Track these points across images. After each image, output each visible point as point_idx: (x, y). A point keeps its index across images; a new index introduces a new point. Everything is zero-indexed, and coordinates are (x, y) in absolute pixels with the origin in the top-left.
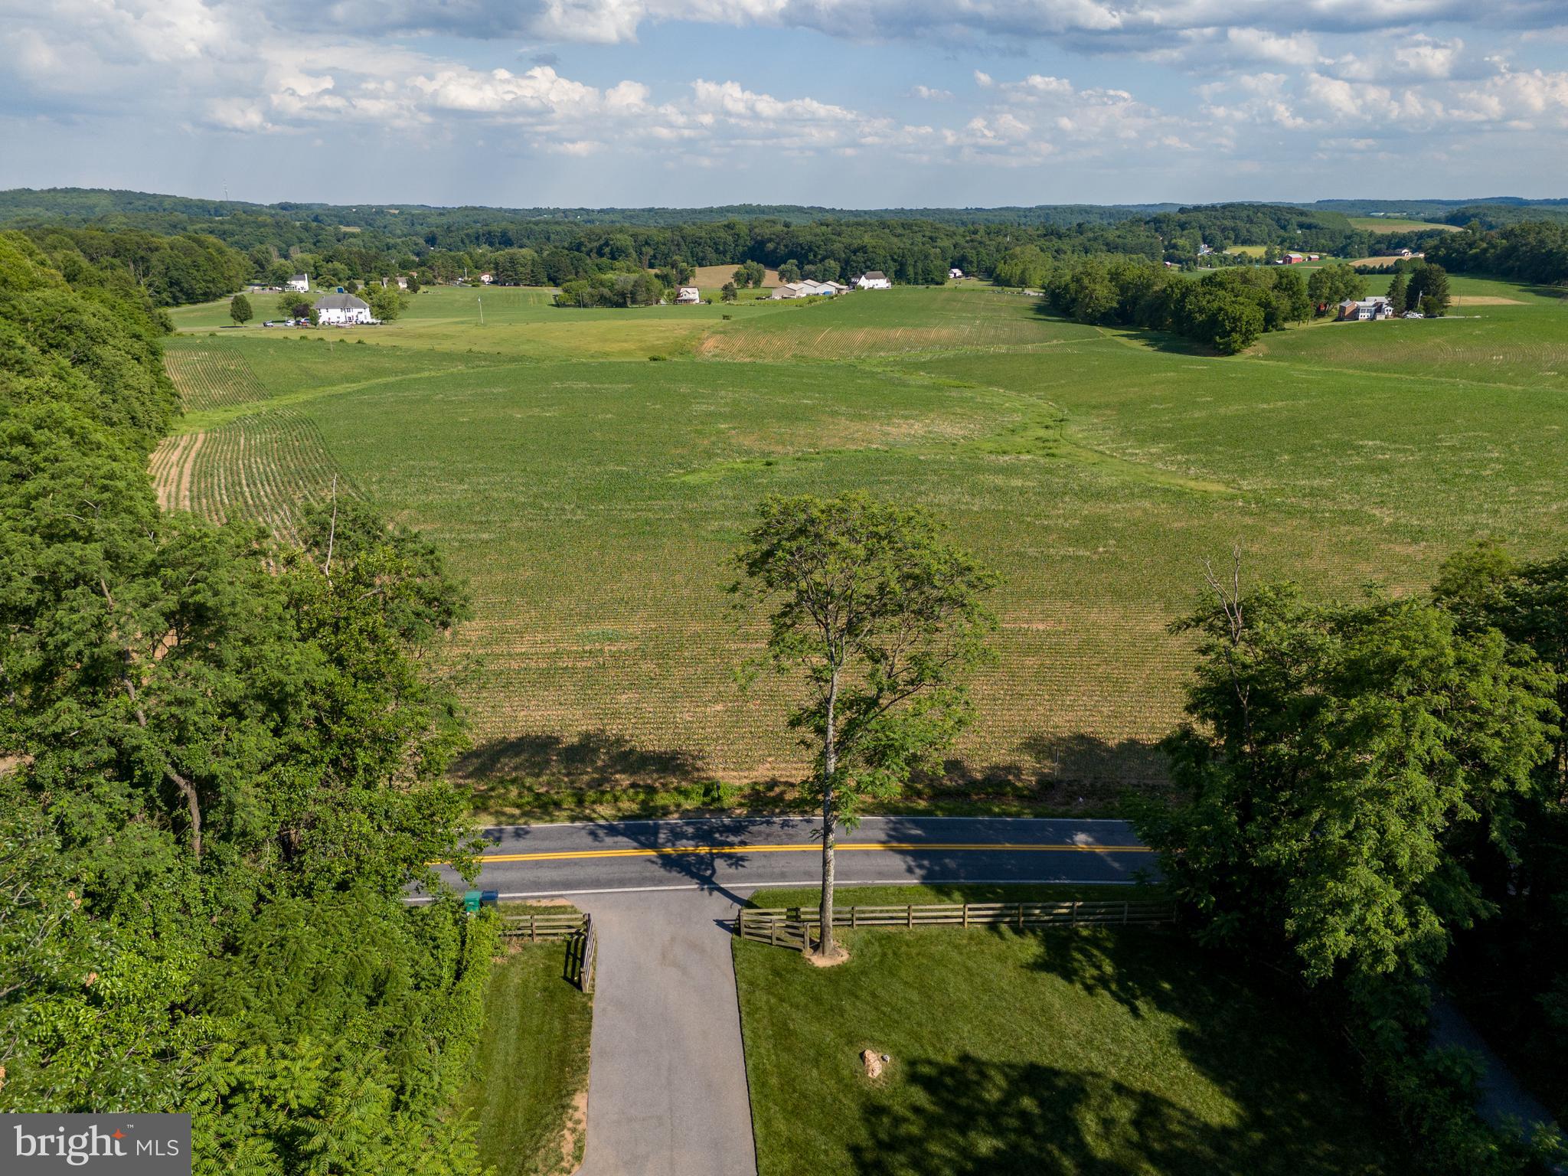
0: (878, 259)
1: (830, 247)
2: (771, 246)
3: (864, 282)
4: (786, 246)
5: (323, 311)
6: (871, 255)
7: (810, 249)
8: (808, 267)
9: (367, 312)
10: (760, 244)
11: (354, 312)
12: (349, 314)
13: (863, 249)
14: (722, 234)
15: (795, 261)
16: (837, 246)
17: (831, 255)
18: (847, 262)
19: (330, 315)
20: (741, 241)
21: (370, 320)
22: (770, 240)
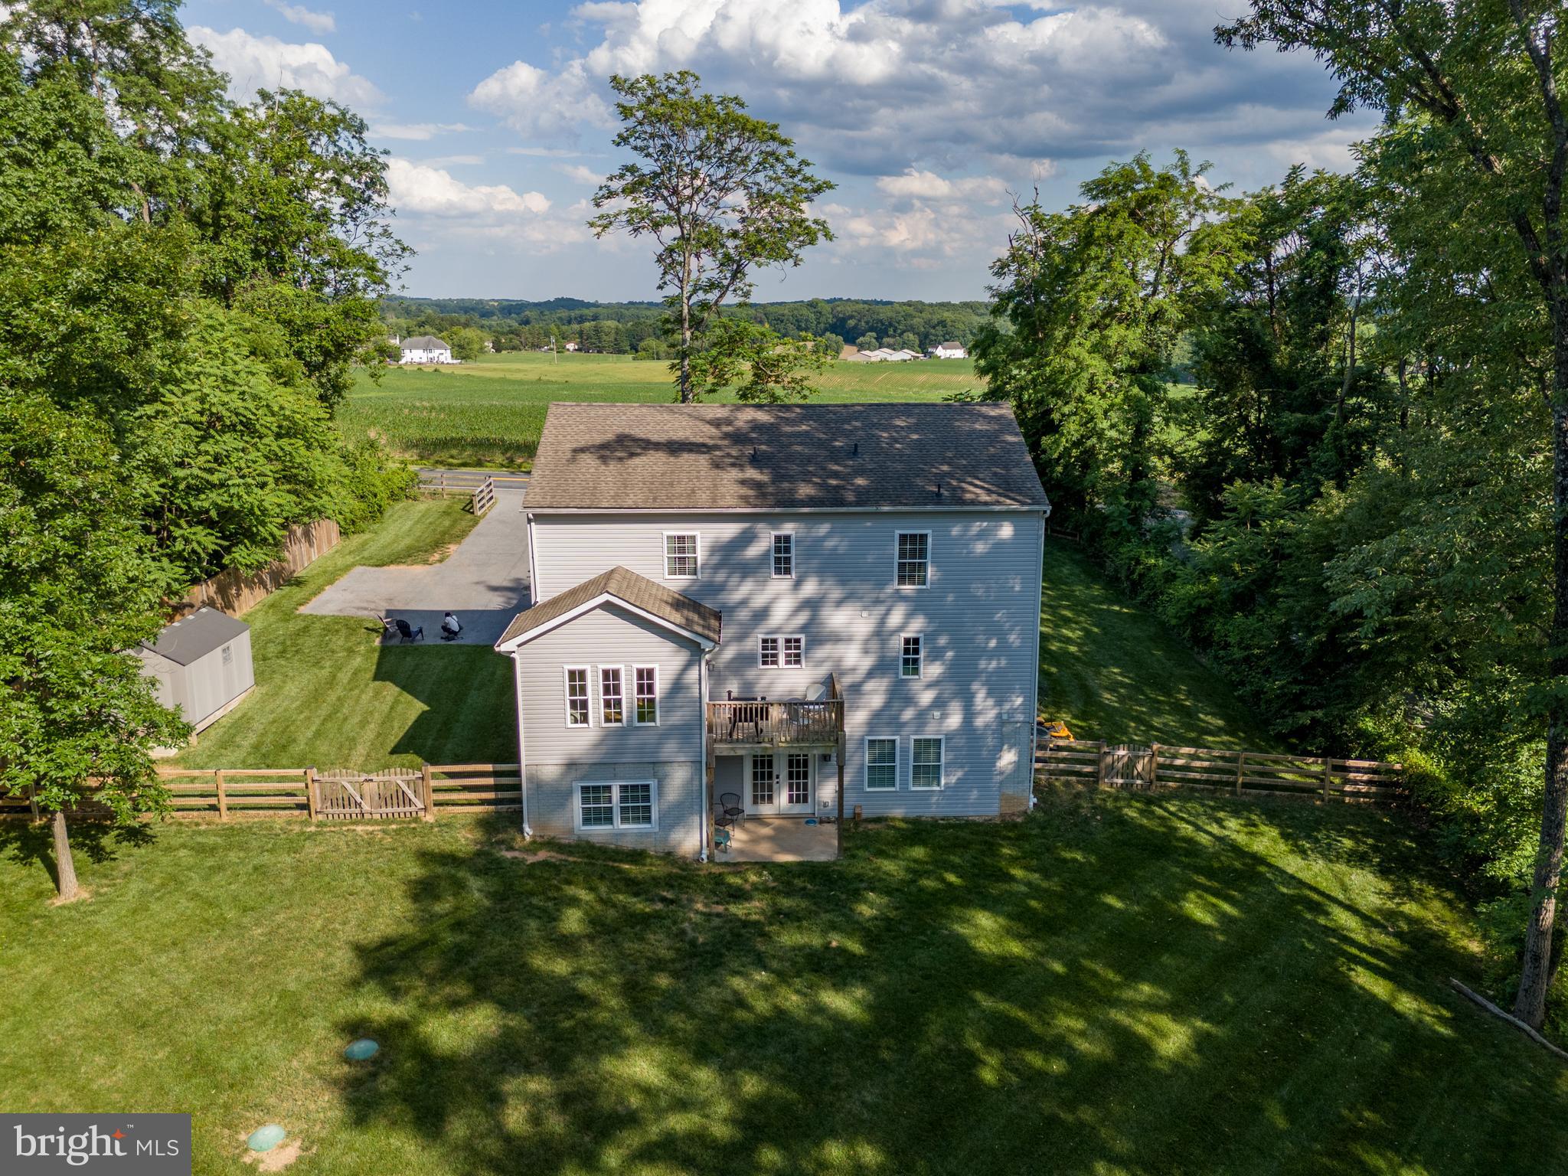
0: (956, 333)
1: (909, 322)
2: (851, 323)
3: (941, 352)
4: (867, 323)
5: (407, 352)
6: (950, 329)
7: (891, 325)
8: (886, 340)
9: (448, 354)
10: (843, 321)
11: (436, 353)
12: (431, 355)
13: (942, 323)
14: (805, 312)
15: (874, 334)
16: (916, 321)
17: (912, 329)
18: (926, 335)
19: (413, 356)
20: (823, 319)
21: (450, 361)
22: (851, 317)
